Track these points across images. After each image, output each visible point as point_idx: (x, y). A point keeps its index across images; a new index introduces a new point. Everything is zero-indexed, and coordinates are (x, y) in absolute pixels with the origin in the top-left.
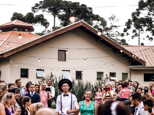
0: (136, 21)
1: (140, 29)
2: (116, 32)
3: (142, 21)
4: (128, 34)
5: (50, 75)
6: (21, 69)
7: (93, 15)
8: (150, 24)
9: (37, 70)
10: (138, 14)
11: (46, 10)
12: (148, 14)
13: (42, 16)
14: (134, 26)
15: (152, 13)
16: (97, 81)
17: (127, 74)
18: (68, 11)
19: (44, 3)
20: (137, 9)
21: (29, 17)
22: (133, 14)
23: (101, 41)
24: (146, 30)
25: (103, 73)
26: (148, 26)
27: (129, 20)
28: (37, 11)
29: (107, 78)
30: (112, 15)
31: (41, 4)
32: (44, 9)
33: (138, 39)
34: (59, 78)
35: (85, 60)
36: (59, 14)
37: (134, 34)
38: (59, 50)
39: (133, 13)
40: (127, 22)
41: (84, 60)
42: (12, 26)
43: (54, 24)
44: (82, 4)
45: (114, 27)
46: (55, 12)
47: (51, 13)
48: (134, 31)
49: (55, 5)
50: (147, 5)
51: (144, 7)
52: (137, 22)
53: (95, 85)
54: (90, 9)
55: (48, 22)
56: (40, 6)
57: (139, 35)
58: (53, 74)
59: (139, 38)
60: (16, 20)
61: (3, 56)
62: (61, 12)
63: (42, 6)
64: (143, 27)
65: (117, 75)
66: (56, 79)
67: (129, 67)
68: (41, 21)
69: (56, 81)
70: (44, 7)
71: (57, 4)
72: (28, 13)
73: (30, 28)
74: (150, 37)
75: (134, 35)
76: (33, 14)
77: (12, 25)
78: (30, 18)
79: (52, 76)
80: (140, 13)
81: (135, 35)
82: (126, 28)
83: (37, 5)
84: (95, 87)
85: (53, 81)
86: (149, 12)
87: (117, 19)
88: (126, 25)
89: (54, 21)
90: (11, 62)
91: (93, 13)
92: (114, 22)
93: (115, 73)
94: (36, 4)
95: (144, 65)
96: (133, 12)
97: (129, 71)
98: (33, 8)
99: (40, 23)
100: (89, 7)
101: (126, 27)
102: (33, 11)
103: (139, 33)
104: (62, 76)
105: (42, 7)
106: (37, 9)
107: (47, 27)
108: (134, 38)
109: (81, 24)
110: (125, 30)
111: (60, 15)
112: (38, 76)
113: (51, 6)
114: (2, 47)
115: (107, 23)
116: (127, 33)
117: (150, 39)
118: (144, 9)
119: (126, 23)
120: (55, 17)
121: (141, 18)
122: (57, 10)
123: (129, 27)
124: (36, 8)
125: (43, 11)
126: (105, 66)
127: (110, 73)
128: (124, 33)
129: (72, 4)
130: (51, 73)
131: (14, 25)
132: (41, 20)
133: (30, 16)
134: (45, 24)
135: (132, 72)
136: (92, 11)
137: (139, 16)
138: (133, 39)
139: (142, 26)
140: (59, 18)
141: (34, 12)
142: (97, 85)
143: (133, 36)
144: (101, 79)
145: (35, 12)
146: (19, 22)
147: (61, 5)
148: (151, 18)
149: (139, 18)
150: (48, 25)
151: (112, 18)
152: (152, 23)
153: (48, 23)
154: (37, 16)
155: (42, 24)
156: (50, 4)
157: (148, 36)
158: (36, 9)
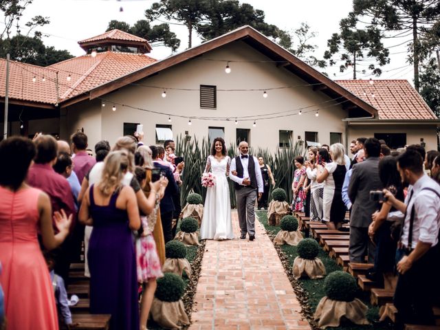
0: (348, 37)
1: (357, 53)
2: (311, 57)
3: (360, 38)
4: (332, 63)
5: (184, 136)
6: (125, 124)
7: (266, 26)
8: (375, 42)
9: (158, 126)
10: (353, 22)
11: (173, 15)
12: (373, 23)
13: (166, 26)
14: (345, 47)
15: (380, 20)
16: (281, 150)
17: (340, 134)
18: (217, 16)
19: (169, 2)
20: (350, 14)
21: (141, 29)
22: (344, 23)
23: (286, 67)
24: (369, 55)
25: (292, 132)
26: (372, 46)
27: (335, 35)
28: (155, 18)
29: (301, 143)
30: (303, 24)
31: (165, 4)
32: (169, 15)
33: (353, 72)
34: (202, 142)
35: (265, 92)
36: (199, 23)
37: (344, 62)
38: (201, 86)
39: (343, 20)
40: (331, 38)
41: (263, 91)
42: (107, 41)
43: (190, 43)
44: (243, 4)
45: (305, 47)
46: (191, 20)
47: (183, 21)
48: (344, 57)
49: (190, 5)
50: (370, 6)
51: (365, 8)
52: (350, 39)
53: (276, 158)
54: (260, 12)
55: (177, 38)
56: (162, 7)
57: (354, 64)
58: (190, 134)
59: (355, 71)
60: (115, 30)
61: (87, 98)
62: (202, 19)
63: (165, 8)
64: (361, 48)
65: (319, 136)
66: (197, 144)
67: (343, 120)
68: (164, 37)
69: (197, 149)
70: (170, 9)
71: (194, 3)
72: (138, 22)
73: (143, 46)
74: (376, 67)
75: (344, 65)
76: (148, 23)
77: (108, 39)
78: (143, 30)
79: (188, 138)
80: (357, 20)
81: (346, 64)
82: (330, 51)
83: (156, 6)
84: (276, 160)
85: (191, 148)
86: (374, 19)
87: (312, 33)
88: (329, 45)
89: (190, 37)
90: (104, 105)
91: (266, 21)
92: (307, 38)
93: (317, 133)
94: (154, 5)
95: (375, 117)
96: (344, 18)
97: (344, 128)
98: (149, 12)
99: (161, 40)
100: (257, 10)
101: (328, 49)
102: (148, 17)
103: (355, 60)
104: (209, 140)
105: (166, 10)
106: (157, 13)
107: (176, 48)
108: (345, 70)
109: (247, 33)
110: (327, 56)
111: (200, 25)
112: (159, 139)
113: (183, 7)
114: (87, 82)
115: (292, 41)
116: (331, 61)
117: (375, 72)
118: (364, 12)
119: (329, 41)
120: (190, 29)
121: (358, 30)
122: (196, 16)
123: (334, 50)
124: (154, 11)
125: (169, 18)
126: (300, 113)
127: (306, 132)
128: (325, 60)
129: (225, 4)
130: (187, 133)
131: (110, 39)
132: (163, 34)
133: (143, 27)
134: (172, 42)
135: (350, 131)
136: (263, 17)
137: (354, 26)
138: (343, 71)
139: (360, 46)
140: (199, 31)
141: (150, 20)
142: (280, 158)
143: (342, 67)
144: (287, 145)
145: (152, 20)
146: (121, 33)
147: (204, 5)
148: (378, 31)
149: (354, 30)
150: (179, 45)
151: (303, 31)
152: (379, 41)
153: (179, 41)
154: (155, 26)
155: (166, 43)
156: (180, 4)
157: (373, 65)
158: (153, 13)
